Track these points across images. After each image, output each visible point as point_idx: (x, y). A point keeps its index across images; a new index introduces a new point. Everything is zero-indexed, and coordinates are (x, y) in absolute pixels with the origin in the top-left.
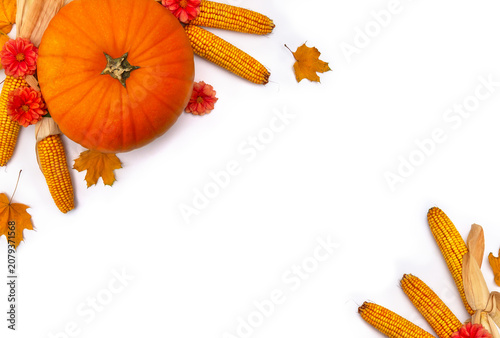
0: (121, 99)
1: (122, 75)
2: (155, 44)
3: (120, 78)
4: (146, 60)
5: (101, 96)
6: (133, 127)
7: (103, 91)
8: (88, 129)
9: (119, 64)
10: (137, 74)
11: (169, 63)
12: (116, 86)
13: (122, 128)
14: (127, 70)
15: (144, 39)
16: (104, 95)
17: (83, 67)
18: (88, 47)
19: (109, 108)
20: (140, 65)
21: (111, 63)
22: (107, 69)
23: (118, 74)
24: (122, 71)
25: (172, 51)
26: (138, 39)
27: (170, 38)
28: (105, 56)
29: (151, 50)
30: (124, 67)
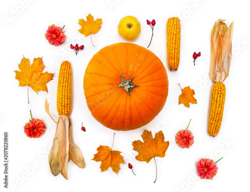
0: (126, 103)
1: (129, 89)
2: (149, 75)
3: (127, 90)
4: (143, 82)
5: (116, 99)
6: (131, 118)
7: (117, 97)
8: (106, 116)
9: (128, 83)
10: (137, 90)
11: (155, 86)
12: (124, 95)
13: (125, 118)
14: (132, 87)
15: (144, 71)
16: (118, 99)
17: (108, 82)
18: (112, 71)
19: (119, 106)
20: (139, 85)
21: (124, 82)
22: (121, 85)
23: (127, 88)
24: (129, 87)
25: (158, 80)
26: (140, 71)
27: (157, 73)
28: (120, 78)
29: (146, 78)
30: (130, 85)
